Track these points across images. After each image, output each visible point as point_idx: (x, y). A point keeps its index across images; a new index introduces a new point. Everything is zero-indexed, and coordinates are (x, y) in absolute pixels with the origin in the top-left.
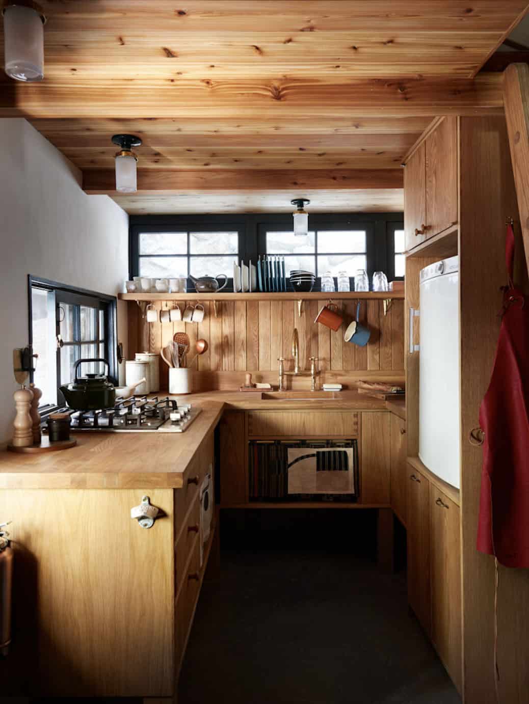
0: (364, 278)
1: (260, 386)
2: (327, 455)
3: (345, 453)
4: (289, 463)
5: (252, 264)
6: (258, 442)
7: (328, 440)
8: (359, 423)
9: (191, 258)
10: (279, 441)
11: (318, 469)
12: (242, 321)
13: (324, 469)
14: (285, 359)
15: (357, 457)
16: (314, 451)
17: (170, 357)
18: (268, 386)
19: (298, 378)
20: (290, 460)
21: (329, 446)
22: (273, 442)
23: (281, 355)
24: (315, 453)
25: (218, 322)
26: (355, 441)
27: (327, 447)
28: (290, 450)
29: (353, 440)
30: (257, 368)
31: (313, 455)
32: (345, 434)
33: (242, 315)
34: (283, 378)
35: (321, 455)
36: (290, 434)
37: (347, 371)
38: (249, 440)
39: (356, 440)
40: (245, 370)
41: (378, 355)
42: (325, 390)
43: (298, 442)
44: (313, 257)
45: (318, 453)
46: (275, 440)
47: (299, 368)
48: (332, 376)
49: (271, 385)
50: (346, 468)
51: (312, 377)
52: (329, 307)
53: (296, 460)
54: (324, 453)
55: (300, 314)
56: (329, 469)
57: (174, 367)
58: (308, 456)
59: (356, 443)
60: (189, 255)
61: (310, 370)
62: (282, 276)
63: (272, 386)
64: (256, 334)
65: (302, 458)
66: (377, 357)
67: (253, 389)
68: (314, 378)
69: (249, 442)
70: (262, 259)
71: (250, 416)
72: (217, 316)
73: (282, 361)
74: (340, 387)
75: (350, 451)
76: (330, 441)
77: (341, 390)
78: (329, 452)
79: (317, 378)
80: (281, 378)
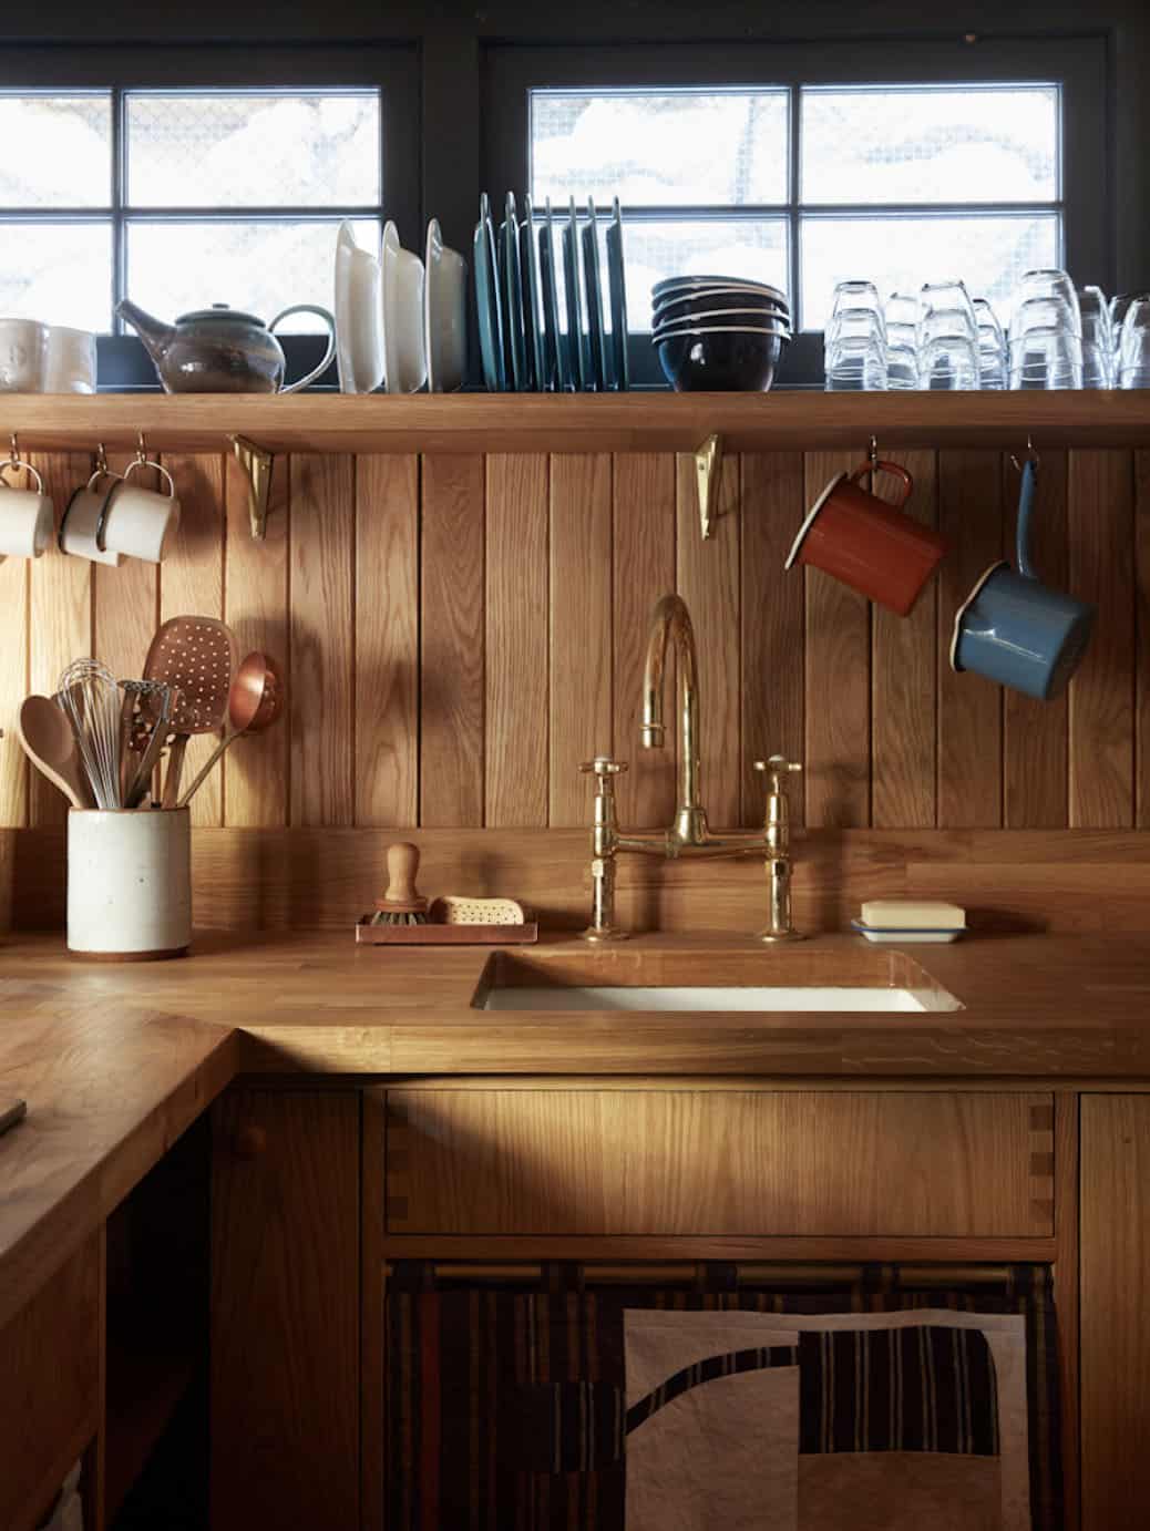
0: (1062, 320)
1: (469, 911)
2: (863, 1357)
3: (976, 1340)
4: (632, 1399)
5: (448, 240)
6: (441, 1271)
7: (870, 1266)
8: (1065, 1164)
9: (136, 231)
10: (570, 1267)
11: (808, 1444)
12: (397, 558)
13: (843, 1444)
14: (625, 769)
15: (1055, 1376)
16: (785, 1329)
17: (69, 748)
18: (508, 913)
19: (691, 870)
20: (639, 1381)
21: (878, 1298)
22: (535, 1271)
23: (603, 740)
24: (791, 1339)
25: (265, 561)
26: (1039, 1274)
27: (868, 1308)
28: (636, 1321)
29: (1023, 1267)
30: (474, 813)
31: (779, 1356)
32: (980, 1230)
33: (395, 528)
34: (610, 869)
35: (827, 1361)
36: (639, 1228)
37: (959, 833)
38: (389, 1261)
39: (1046, 1265)
40: (414, 821)
41: (1128, 746)
42: (871, 937)
43: (689, 1272)
44: (779, 228)
45: (806, 1337)
46: (544, 1263)
47: (697, 811)
48: (876, 858)
49: (524, 907)
50: (986, 1441)
51: (772, 866)
52: (863, 483)
53: (676, 1386)
54: (844, 1339)
55: (705, 523)
56: (878, 1444)
57: (91, 804)
58: (747, 1360)
59: (1048, 1284)
60: (120, 214)
61: (757, 822)
62: (608, 327)
63: (534, 915)
64: (471, 628)
65: (712, 1369)
66: (1120, 758)
67: (432, 931)
68: (780, 869)
69: (387, 1270)
70: (498, 214)
71: (397, 1116)
72: (263, 531)
73: (609, 778)
74: (955, 918)
75: (1006, 1334)
76: (887, 1273)
77: (960, 937)
78: (879, 1337)
79: (800, 870)
80: (598, 868)
